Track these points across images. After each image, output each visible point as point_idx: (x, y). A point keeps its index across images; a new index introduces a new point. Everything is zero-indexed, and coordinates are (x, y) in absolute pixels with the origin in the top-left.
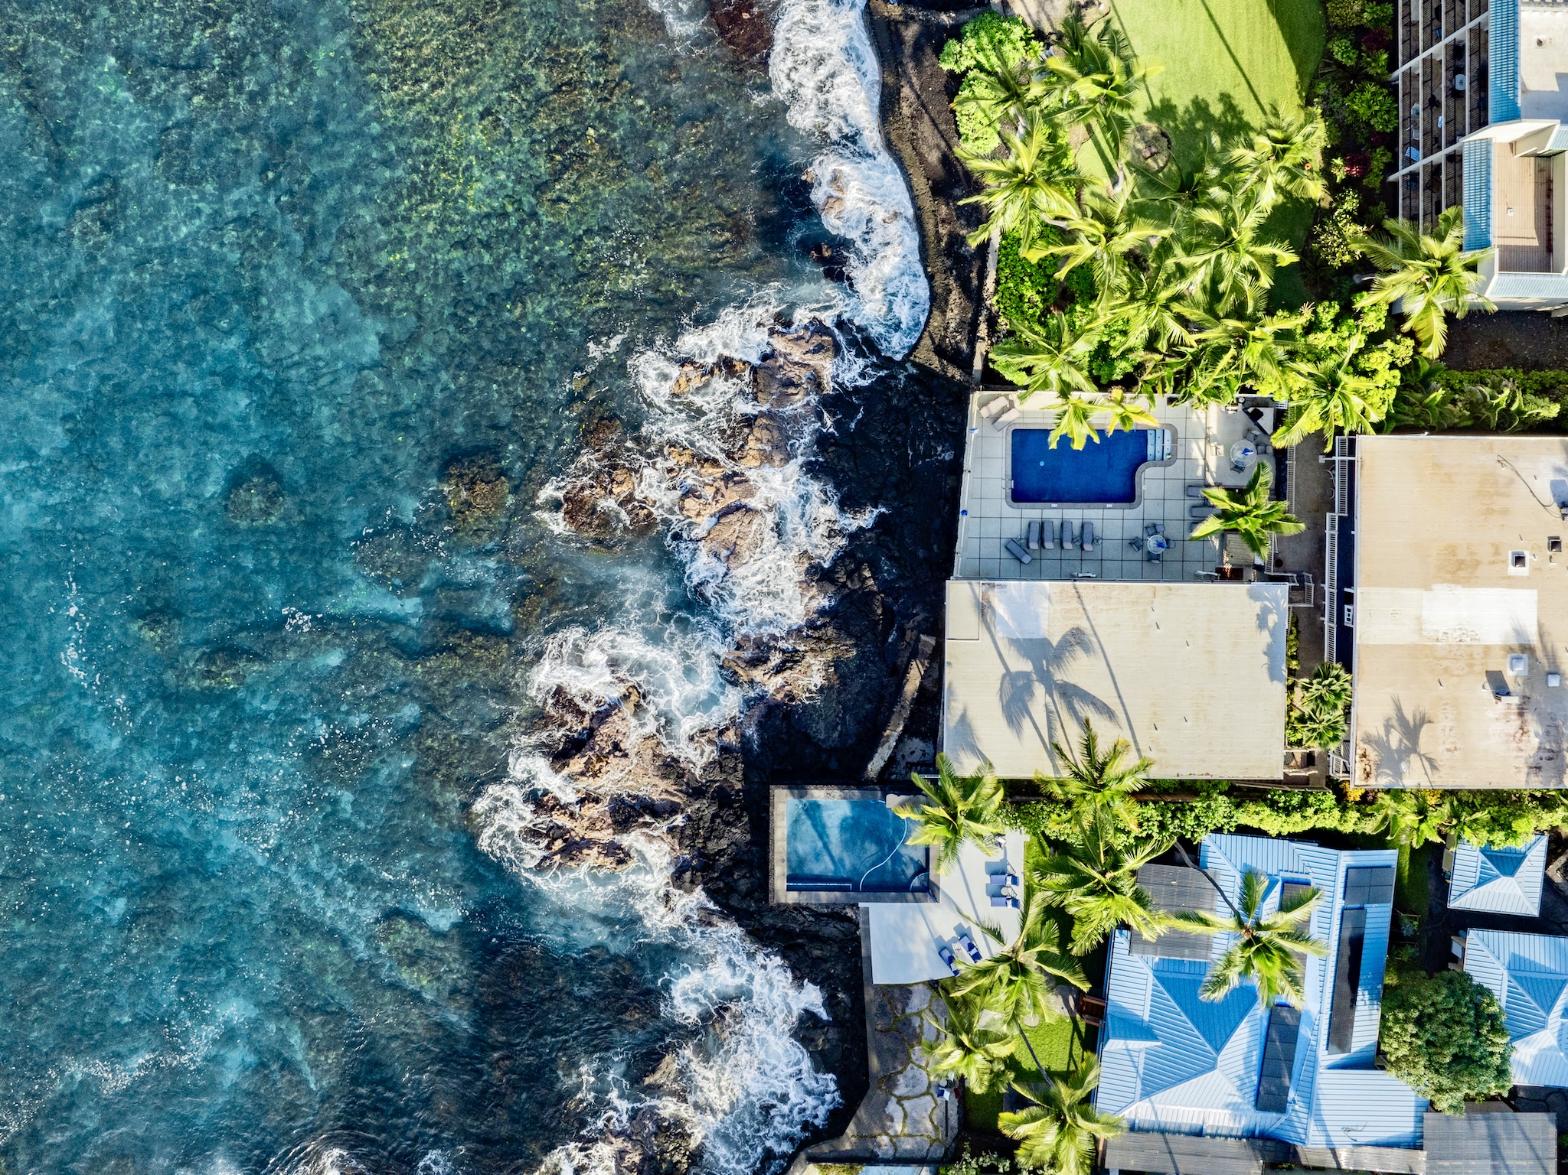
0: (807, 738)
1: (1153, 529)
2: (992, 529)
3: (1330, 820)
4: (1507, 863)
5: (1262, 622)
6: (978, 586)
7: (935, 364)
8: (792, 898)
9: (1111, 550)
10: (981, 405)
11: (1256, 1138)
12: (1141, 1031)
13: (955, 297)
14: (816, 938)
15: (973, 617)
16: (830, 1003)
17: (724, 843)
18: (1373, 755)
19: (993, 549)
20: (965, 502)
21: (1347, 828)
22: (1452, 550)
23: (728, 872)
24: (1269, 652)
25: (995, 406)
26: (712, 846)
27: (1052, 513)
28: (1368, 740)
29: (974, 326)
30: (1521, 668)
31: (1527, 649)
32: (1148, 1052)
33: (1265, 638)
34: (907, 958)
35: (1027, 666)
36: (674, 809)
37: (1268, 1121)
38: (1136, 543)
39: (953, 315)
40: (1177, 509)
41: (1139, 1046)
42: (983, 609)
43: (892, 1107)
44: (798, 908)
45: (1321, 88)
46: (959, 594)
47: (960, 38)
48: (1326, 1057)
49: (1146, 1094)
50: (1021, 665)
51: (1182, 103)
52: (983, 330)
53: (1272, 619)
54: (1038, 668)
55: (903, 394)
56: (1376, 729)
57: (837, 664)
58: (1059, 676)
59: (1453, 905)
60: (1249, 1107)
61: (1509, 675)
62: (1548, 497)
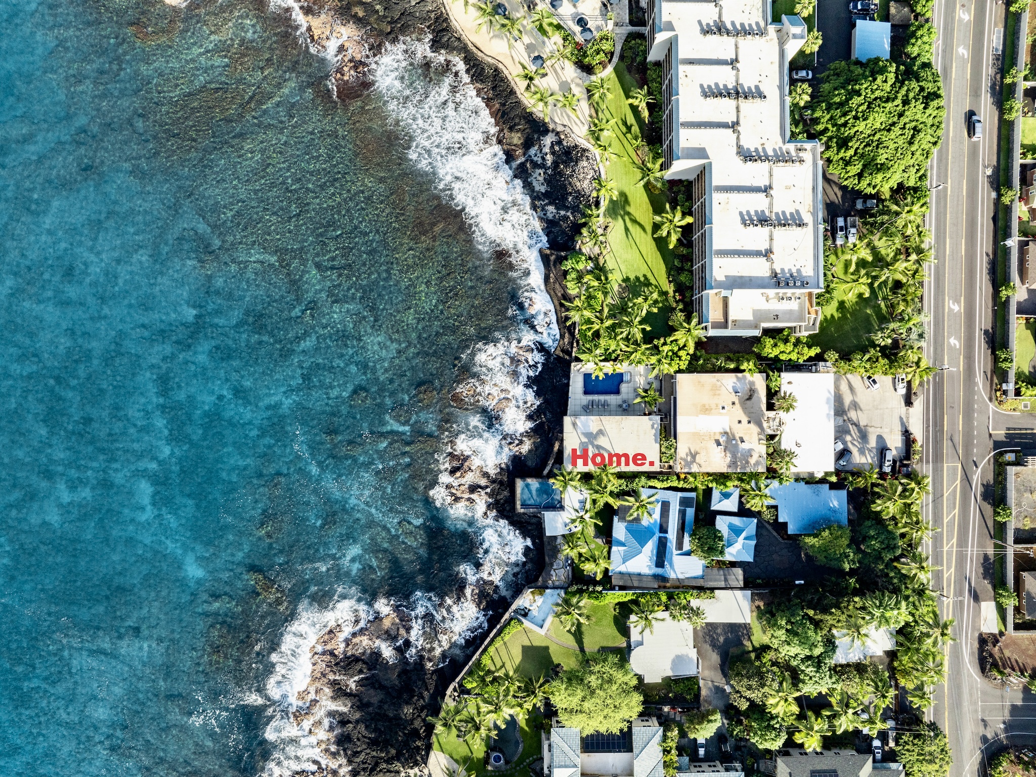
0: (526, 465)
1: (624, 402)
2: (578, 402)
3: (675, 484)
4: (726, 496)
5: (653, 427)
6: (573, 418)
7: (561, 355)
8: (522, 511)
9: (613, 408)
10: (574, 367)
11: (656, 577)
12: (623, 544)
13: (567, 335)
14: (529, 523)
15: (571, 427)
16: (534, 543)
17: (502, 496)
18: (683, 463)
19: (578, 408)
20: (570, 395)
21: (680, 486)
22: (704, 405)
23: (503, 504)
24: (655, 435)
25: (578, 367)
26: (499, 497)
27: (596, 397)
28: (681, 459)
29: (572, 344)
30: (724, 438)
31: (726, 433)
32: (625, 551)
33: (654, 431)
34: (556, 528)
35: (586, 440)
36: (487, 487)
37: (659, 571)
38: (620, 406)
39: (566, 340)
40: (632, 395)
41: (622, 548)
42: (574, 424)
43: (552, 572)
44: (524, 514)
45: (672, 273)
46: (567, 420)
47: (567, 260)
48: (675, 552)
49: (624, 563)
50: (585, 440)
51: (632, 277)
52: (575, 345)
53: (655, 426)
54: (589, 441)
55: (552, 363)
56: (684, 456)
57: (534, 443)
58: (596, 443)
59: (713, 508)
60: (654, 566)
61: (721, 441)
62: (731, 390)
